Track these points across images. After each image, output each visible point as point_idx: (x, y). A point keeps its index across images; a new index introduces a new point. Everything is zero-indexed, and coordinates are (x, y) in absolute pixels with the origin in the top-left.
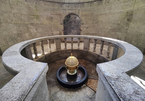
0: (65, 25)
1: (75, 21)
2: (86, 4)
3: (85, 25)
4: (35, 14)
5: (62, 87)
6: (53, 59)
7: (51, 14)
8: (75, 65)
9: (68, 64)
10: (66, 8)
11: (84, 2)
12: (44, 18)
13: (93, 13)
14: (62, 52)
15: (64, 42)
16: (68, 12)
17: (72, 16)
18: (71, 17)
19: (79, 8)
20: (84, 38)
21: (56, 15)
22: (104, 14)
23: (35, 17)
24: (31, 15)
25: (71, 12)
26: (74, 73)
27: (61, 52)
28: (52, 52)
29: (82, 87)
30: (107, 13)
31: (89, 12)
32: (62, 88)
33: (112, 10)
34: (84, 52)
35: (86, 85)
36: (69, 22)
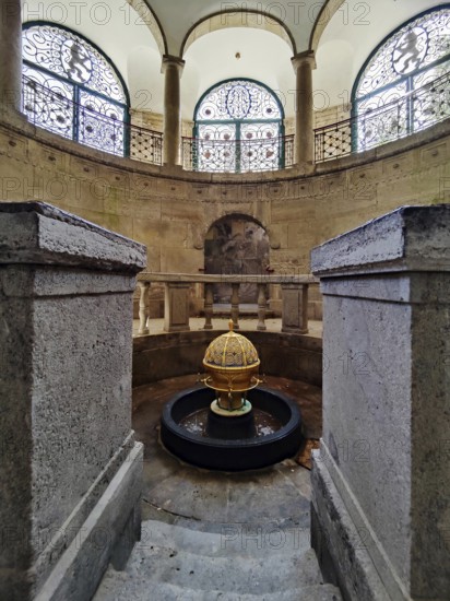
0: (211, 260)
1: (247, 247)
2: (286, 185)
3: (285, 253)
4: (107, 210)
5: (183, 463)
6: (152, 364)
7: (163, 214)
8: (242, 365)
9: (216, 361)
10: (217, 198)
11: (278, 180)
12: (137, 223)
13: (314, 212)
14: (195, 341)
15: (202, 315)
16: (221, 210)
17: (238, 229)
18: (234, 233)
19: (263, 198)
20: (282, 283)
21: (180, 217)
22: (354, 211)
23: (107, 219)
24: (95, 212)
25: (233, 208)
26: (239, 409)
27: (190, 342)
28: (151, 333)
29: (277, 466)
30: (362, 209)
31: (299, 210)
32: (182, 468)
33: (380, 199)
34: (285, 343)
35: (297, 462)
36: (224, 249)
